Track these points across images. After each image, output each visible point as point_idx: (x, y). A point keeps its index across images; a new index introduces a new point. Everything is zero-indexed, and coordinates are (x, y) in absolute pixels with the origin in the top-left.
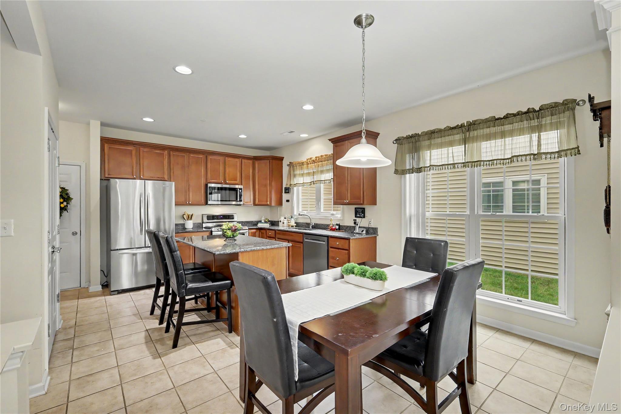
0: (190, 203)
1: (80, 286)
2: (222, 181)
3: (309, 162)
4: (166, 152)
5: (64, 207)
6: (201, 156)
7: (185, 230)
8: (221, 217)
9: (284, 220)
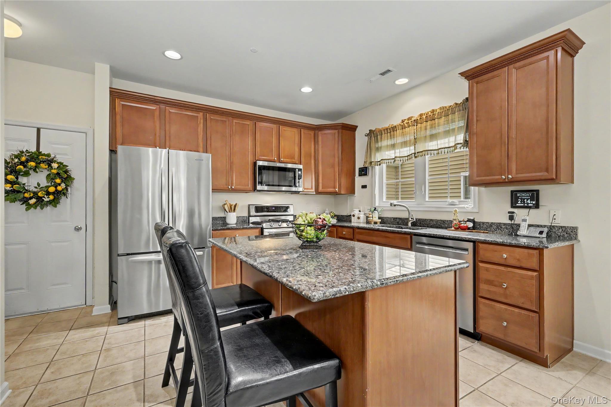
0: (233, 187)
1: (85, 303)
2: (276, 159)
3: (406, 125)
4: (201, 114)
5: (61, 191)
6: (248, 122)
7: (226, 226)
8: (274, 208)
9: (359, 214)
